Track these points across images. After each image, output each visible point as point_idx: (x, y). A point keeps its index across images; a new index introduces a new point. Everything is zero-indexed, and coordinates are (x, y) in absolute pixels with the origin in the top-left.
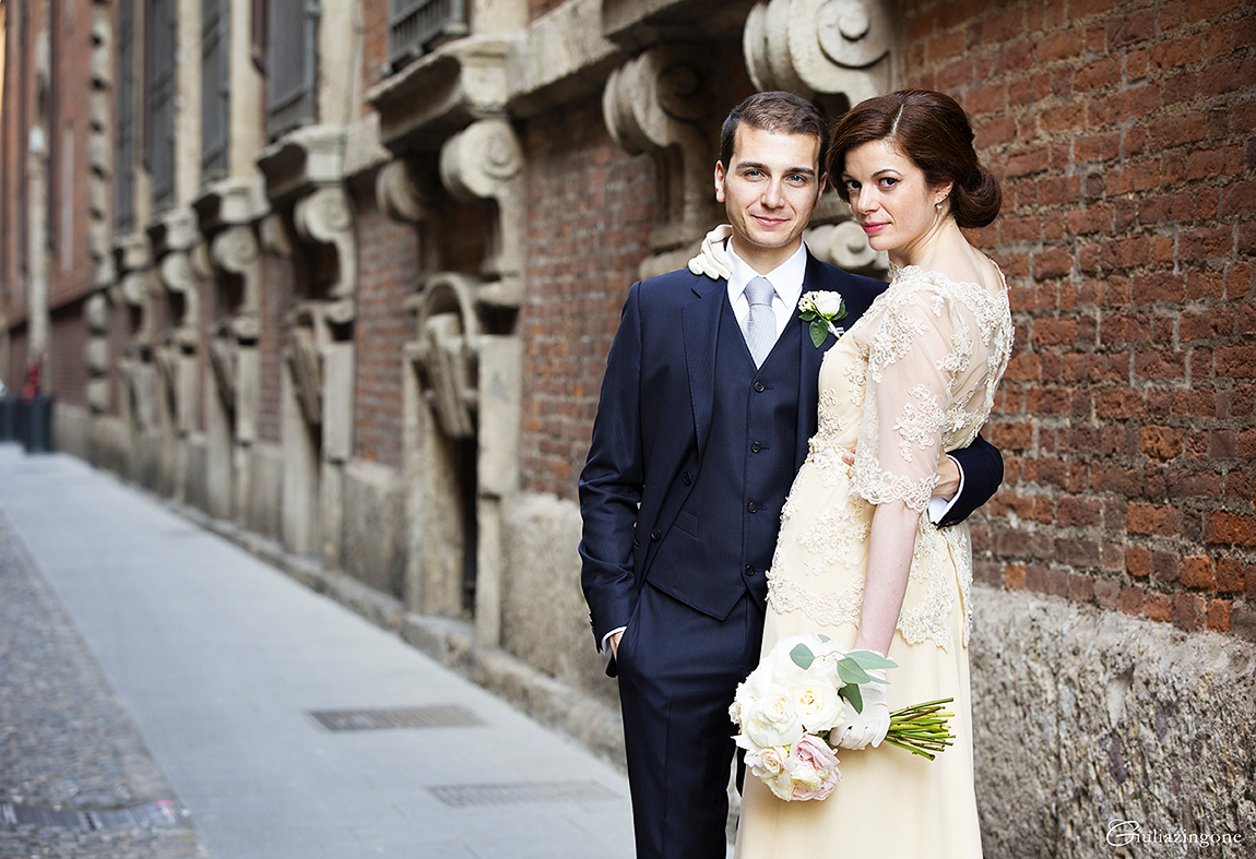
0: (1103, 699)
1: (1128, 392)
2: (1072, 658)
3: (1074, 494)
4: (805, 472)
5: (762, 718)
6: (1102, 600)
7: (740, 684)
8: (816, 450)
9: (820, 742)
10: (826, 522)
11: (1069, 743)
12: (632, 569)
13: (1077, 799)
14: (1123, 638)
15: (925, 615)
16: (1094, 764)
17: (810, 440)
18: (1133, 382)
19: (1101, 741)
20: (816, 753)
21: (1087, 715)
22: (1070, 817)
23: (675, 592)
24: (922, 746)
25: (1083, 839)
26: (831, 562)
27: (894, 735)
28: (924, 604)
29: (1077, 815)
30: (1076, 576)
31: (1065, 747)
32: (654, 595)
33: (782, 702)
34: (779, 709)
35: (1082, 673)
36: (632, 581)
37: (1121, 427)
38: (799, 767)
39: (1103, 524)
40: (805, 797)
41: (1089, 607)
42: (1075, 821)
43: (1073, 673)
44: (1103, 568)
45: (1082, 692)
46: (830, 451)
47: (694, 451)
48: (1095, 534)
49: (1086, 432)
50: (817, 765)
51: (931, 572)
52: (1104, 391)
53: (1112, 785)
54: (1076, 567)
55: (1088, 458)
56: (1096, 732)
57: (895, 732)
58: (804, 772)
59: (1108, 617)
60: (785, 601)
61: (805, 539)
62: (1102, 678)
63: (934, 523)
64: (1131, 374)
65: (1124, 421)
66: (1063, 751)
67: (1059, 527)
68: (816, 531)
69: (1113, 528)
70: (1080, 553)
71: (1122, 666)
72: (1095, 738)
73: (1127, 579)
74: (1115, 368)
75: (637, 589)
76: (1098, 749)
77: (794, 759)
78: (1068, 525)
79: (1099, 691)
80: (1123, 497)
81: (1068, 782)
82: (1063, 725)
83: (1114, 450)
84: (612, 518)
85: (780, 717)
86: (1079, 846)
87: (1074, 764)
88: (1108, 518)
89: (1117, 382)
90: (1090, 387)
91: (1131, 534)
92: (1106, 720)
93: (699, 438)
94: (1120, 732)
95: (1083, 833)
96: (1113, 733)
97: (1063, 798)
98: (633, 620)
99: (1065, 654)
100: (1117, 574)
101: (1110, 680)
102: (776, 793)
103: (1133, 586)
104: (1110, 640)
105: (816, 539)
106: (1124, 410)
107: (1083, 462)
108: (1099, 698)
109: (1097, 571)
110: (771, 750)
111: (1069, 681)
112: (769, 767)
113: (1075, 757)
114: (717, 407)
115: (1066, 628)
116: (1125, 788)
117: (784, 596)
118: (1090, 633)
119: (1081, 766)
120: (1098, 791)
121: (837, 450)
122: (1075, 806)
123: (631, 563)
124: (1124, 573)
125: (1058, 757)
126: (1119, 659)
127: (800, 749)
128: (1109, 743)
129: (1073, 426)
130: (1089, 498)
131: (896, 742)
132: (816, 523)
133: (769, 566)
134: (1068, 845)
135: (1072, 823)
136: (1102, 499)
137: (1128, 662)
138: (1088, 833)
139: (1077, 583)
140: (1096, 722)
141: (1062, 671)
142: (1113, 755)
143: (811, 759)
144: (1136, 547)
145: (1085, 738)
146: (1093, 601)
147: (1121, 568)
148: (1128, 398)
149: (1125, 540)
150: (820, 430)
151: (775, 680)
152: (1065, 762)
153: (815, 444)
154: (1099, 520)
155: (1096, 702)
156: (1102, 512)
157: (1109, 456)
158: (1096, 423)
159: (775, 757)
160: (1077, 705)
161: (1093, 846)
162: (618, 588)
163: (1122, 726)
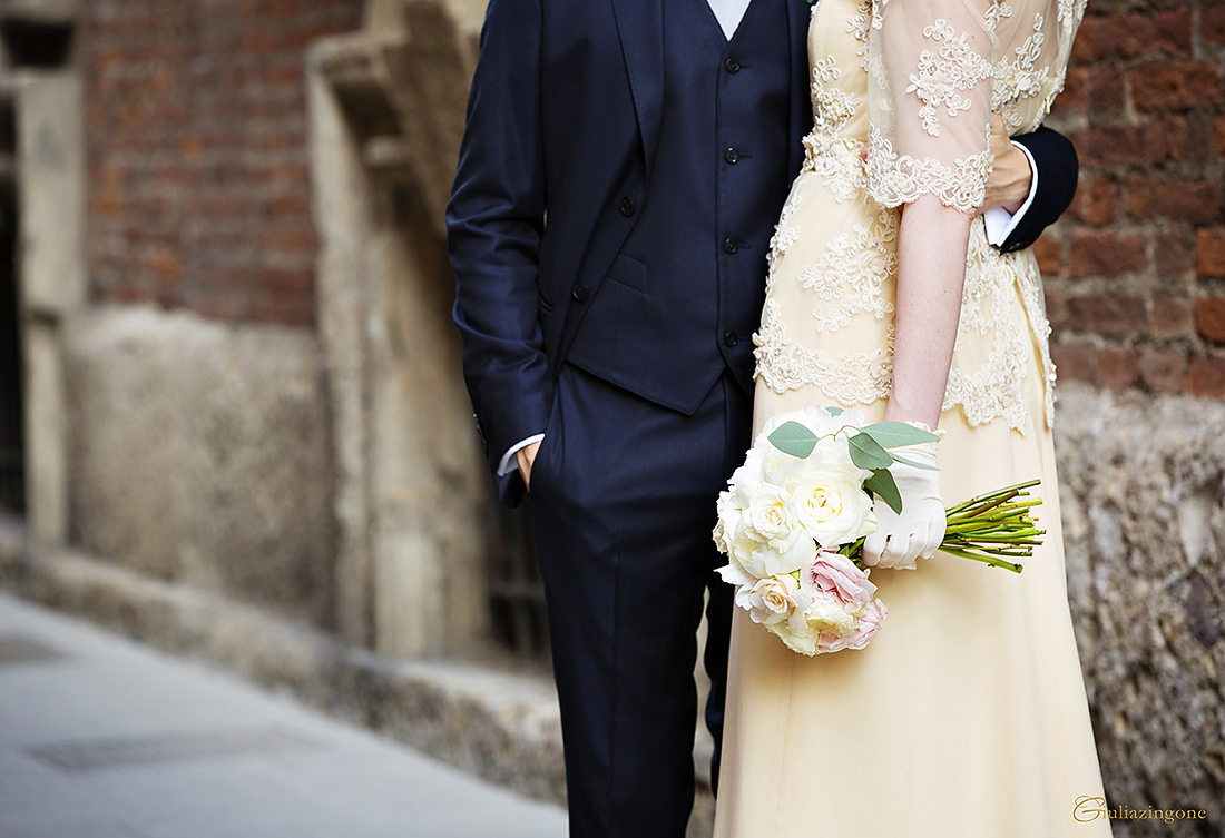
0: (1172, 527)
1: (1190, 67)
2: (1111, 470)
3: (1098, 226)
4: (802, 187)
5: (751, 536)
6: (1157, 381)
7: (722, 494)
8: (815, 151)
9: (844, 562)
10: (842, 253)
11: (1114, 597)
12: (543, 348)
13: (1132, 677)
14: (1199, 433)
15: (991, 383)
16: (1160, 624)
17: (805, 140)
18: (1198, 52)
19: (1171, 589)
20: (839, 578)
21: (1145, 552)
22: (1121, 707)
23: (616, 377)
24: (999, 552)
25: (1147, 737)
26: (854, 311)
27: (955, 541)
28: (989, 366)
29: (1133, 701)
30: (1107, 352)
31: (1107, 602)
32: (581, 384)
33: (778, 509)
34: (774, 519)
35: (1132, 490)
36: (544, 367)
37: (1180, 121)
38: (818, 602)
39: (1152, 268)
40: (834, 647)
41: (1133, 394)
42: (1131, 712)
43: (1115, 491)
44: (1158, 333)
45: (1134, 517)
46: (839, 149)
47: (638, 160)
48: (1139, 284)
49: (1117, 134)
50: (843, 597)
51: (996, 319)
52: (1148, 70)
53: (1193, 652)
54: (1107, 336)
55: (1121, 172)
56: (1161, 575)
57: (955, 535)
58: (825, 609)
59: (1168, 405)
60: (786, 374)
61: (812, 281)
62: (1167, 495)
63: (995, 246)
64: (1196, 39)
65: (1184, 111)
66: (1103, 611)
67: (1075, 278)
68: (829, 267)
69: (1170, 271)
70: (1111, 316)
71: (1201, 473)
72: (1159, 586)
73: (1198, 345)
74: (1165, 33)
75: (553, 378)
76: (1166, 599)
77: (808, 590)
78: (1090, 274)
79: (1164, 513)
80: (1186, 225)
81: (1116, 654)
82: (1103, 570)
83: (1169, 156)
84: (505, 271)
85: (777, 529)
86: (1140, 748)
87: (1124, 627)
88: (1160, 256)
89: (1169, 55)
90: (1121, 65)
91: (1204, 279)
92: (1178, 556)
93: (646, 146)
94: (1205, 571)
95: (1146, 728)
96: (1192, 575)
97: (1107, 678)
98: (551, 422)
99: (1100, 465)
100: (1181, 340)
101: (1183, 497)
102: (790, 646)
103: (1210, 356)
104: (1177, 437)
105: (828, 279)
106: (1185, 95)
107: (1113, 178)
108: (1163, 525)
109: (1144, 338)
110: (771, 581)
111: (1110, 504)
112: (771, 606)
113: (1125, 616)
114: (669, 97)
115: (1096, 426)
116: (1218, 656)
117: (784, 367)
118: (1139, 432)
119: (1138, 629)
120: (1169, 663)
121: (850, 145)
122: (1129, 689)
123: (539, 337)
124: (1194, 337)
125: (1095, 618)
126: (1197, 466)
127: (815, 575)
128: (1186, 591)
129: (1093, 126)
130: (1126, 232)
131: (960, 550)
132: (827, 256)
133: (756, 327)
134: (1119, 747)
135: (1125, 715)
136: (1149, 231)
137: (1212, 469)
138: (1155, 726)
139: (1109, 362)
140: (1159, 560)
141: (1096, 491)
142: (1193, 607)
143: (834, 589)
144: (1213, 298)
145: (1141, 587)
146: (1140, 384)
147: (1188, 329)
148: (1190, 77)
149: (1192, 289)
150: (819, 121)
151: (766, 478)
152: (1107, 624)
153: (814, 143)
154: (1145, 263)
155: (1158, 530)
156: (1150, 251)
157: (1160, 166)
158: (1133, 117)
159: (778, 590)
160: (1125, 539)
161: (1164, 744)
162: (526, 377)
163: (1206, 561)
